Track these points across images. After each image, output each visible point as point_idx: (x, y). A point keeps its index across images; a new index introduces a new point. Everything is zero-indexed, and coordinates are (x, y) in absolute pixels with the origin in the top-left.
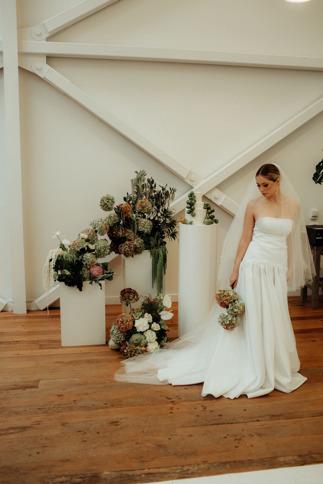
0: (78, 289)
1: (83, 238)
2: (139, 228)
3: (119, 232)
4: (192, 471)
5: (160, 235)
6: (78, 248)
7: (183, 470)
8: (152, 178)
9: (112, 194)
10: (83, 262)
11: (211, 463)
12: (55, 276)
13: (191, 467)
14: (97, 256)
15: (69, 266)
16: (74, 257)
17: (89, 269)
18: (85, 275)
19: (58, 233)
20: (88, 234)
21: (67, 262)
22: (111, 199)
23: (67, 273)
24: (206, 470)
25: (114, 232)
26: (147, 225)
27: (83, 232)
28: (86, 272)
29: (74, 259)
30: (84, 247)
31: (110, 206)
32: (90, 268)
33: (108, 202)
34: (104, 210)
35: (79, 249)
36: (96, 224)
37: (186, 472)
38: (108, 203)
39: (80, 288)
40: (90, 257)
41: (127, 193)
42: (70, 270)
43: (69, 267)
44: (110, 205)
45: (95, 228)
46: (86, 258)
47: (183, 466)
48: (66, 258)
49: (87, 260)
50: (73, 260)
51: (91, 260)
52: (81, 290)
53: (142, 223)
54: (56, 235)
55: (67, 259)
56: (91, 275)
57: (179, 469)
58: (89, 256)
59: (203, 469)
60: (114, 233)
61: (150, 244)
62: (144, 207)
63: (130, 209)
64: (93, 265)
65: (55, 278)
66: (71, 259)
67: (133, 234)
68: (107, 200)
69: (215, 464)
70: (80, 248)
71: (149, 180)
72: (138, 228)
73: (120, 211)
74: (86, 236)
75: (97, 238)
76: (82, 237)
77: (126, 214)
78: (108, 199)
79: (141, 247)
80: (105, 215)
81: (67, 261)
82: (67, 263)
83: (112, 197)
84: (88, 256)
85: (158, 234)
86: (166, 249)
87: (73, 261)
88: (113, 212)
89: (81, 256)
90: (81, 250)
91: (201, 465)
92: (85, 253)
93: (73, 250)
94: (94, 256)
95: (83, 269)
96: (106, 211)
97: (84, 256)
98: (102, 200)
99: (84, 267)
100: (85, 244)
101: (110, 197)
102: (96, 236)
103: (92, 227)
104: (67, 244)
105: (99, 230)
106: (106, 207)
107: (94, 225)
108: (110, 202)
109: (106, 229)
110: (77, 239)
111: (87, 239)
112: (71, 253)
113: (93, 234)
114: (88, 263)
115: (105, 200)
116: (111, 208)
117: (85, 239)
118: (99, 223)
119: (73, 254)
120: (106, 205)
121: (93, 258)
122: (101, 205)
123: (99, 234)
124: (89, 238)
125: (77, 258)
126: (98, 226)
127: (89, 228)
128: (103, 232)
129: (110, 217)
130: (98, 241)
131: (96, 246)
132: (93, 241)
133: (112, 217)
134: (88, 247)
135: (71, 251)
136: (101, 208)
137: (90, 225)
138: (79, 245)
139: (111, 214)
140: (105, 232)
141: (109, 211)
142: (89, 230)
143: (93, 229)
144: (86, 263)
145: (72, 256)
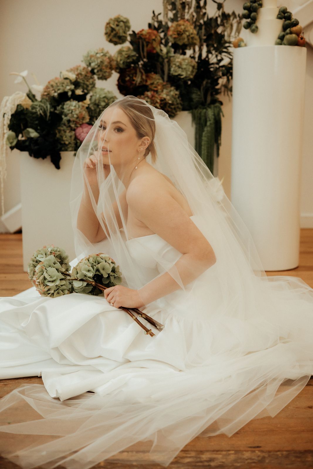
0: (53, 166)
1: (66, 79)
2: (172, 69)
3: (136, 77)
4: (223, 462)
5: (209, 85)
6: (55, 92)
7: (199, 460)
9: (125, 15)
10: (63, 117)
11: (269, 452)
12: (11, 141)
13: (220, 454)
14: (93, 115)
15: (37, 122)
16: (47, 107)
17: (74, 130)
18: (64, 138)
19: (25, 74)
20: (76, 73)
21: (34, 116)
22: (125, 20)
23: (33, 134)
24: (254, 462)
25: (126, 77)
26: (186, 65)
27: (71, 70)
28: (68, 134)
29: (47, 110)
30: (66, 90)
31: (121, 33)
32: (76, 128)
33: (117, 25)
34: (111, 41)
35: (56, 94)
36: (91, 57)
37: (206, 464)
38: (117, 28)
39: (57, 163)
40: (75, 106)
41: (152, 11)
43: (36, 124)
44: (121, 31)
45: (90, 64)
46: (68, 109)
47: (202, 452)
48: (32, 109)
49: (70, 112)
50: (45, 112)
51: (77, 112)
52: (58, 167)
53: (177, 60)
54: (21, 76)
55: (34, 111)
56: (78, 141)
57: (190, 457)
59: (247, 460)
60: (128, 78)
61: (191, 100)
62: (182, 34)
63: (156, 37)
64: (81, 123)
65: (11, 143)
66: (41, 109)
67: (161, 81)
68: (116, 23)
69: (278, 453)
70: (59, 92)
72: (169, 70)
73: (139, 39)
74: (73, 76)
75: (93, 82)
76: (65, 77)
77: (150, 46)
78: (118, 21)
79: (175, 103)
80: (113, 50)
81: (33, 113)
82: (33, 118)
83: (125, 18)
84: (72, 105)
85: (207, 83)
86: (220, 110)
87: (46, 114)
88: (127, 45)
89: (60, 107)
90: (60, 95)
91: (244, 452)
92: (66, 101)
93: (47, 95)
94: (83, 106)
95: (62, 128)
96: (116, 43)
97: (65, 107)
98: (108, 24)
99: (65, 125)
100: (68, 88)
101: (122, 19)
102: (92, 78)
103: (85, 63)
104: (38, 90)
105: (96, 67)
106: (115, 35)
107: (89, 58)
108: (121, 27)
109: (111, 68)
110: (56, 78)
111: (73, 81)
112: (43, 101)
113: (86, 76)
114: (71, 119)
115: (112, 22)
116: (124, 36)
117: (71, 81)
118: (98, 55)
119: (45, 103)
120: (114, 32)
121: (81, 109)
122: (106, 34)
123: (97, 75)
124: (79, 80)
125: (52, 110)
126: (96, 60)
127: (80, 66)
128: (105, 72)
129: (120, 52)
130: (96, 88)
131: (91, 96)
132: (85, 86)
133: (123, 51)
134: (73, 91)
135: (42, 98)
136: (107, 40)
137: (82, 61)
138: (58, 86)
139: (123, 47)
140: (109, 72)
141: (120, 44)
142: (79, 68)
143: (88, 67)
144: (68, 118)
145: (43, 105)
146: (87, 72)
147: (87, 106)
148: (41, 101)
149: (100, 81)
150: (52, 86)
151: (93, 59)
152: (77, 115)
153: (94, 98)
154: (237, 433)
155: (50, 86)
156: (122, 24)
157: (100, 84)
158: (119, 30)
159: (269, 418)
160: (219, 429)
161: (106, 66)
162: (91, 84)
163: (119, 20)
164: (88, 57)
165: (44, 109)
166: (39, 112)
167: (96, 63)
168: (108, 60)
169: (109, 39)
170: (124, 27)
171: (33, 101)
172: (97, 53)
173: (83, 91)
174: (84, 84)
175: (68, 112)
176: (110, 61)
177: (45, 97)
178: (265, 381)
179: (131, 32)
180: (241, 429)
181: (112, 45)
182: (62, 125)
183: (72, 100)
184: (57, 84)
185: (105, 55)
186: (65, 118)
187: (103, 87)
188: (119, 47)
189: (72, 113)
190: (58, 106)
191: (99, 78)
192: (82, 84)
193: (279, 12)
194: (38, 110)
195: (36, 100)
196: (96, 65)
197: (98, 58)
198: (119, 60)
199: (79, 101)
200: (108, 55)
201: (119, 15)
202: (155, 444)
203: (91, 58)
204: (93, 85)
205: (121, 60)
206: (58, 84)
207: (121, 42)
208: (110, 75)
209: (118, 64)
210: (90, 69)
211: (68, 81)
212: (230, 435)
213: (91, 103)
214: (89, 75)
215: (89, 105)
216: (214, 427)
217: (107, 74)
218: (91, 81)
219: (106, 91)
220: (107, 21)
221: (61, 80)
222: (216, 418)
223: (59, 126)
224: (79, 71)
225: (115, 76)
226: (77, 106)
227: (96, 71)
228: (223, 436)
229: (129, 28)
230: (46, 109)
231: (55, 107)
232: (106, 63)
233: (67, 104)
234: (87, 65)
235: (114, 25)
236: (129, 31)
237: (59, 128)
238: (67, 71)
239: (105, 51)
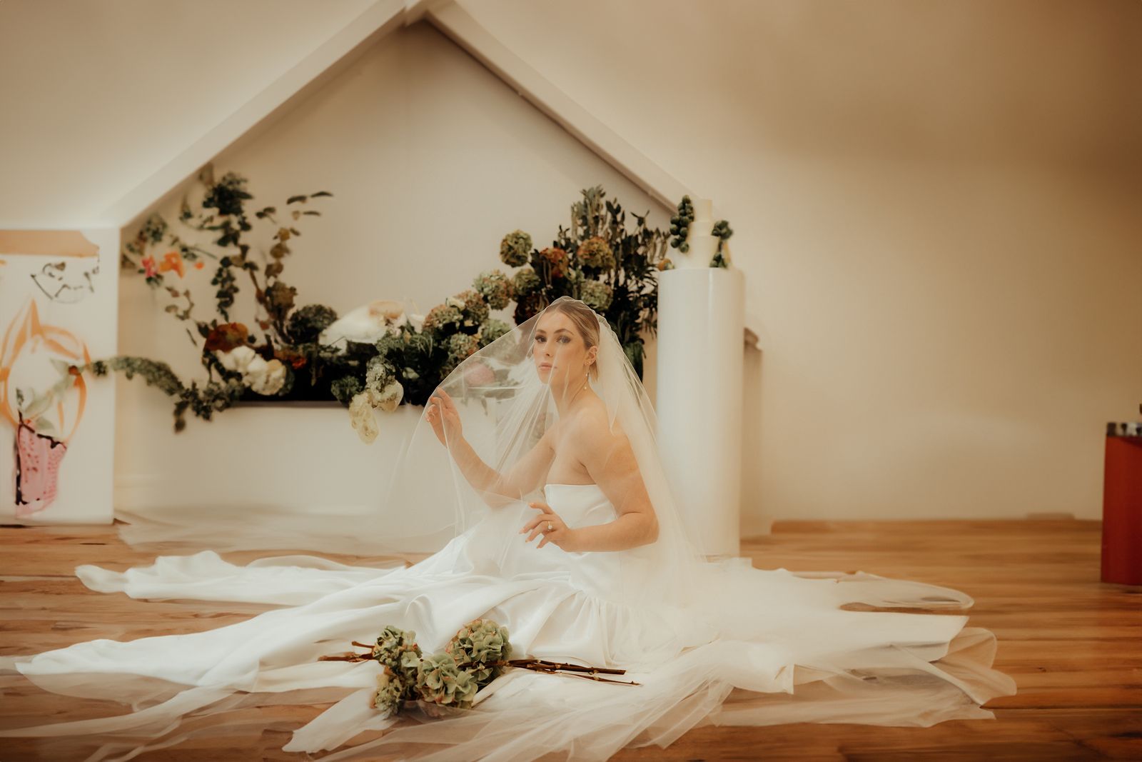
1: (453, 306)
3: (538, 306)
5: (628, 318)
6: (440, 322)
8: (615, 200)
9: (525, 230)
10: (449, 353)
15: (416, 360)
16: (429, 341)
20: (466, 300)
21: (414, 351)
22: (525, 237)
23: (412, 374)
25: (526, 307)
26: (600, 293)
27: (459, 297)
29: (430, 345)
30: (453, 320)
31: (521, 253)
33: (516, 243)
34: (507, 262)
35: (441, 325)
36: (485, 280)
38: (516, 246)
40: (464, 341)
41: (558, 226)
42: (418, 369)
43: (416, 362)
44: (520, 250)
45: (483, 289)
46: (455, 343)
48: (411, 343)
49: (458, 347)
50: (427, 347)
51: (467, 348)
53: (588, 286)
55: (414, 345)
58: (463, 339)
60: (528, 308)
62: (596, 254)
63: (563, 258)
66: (422, 344)
68: (515, 240)
70: (444, 322)
71: (609, 205)
73: (542, 259)
74: (461, 304)
75: (485, 312)
76: (452, 304)
77: (555, 268)
78: (516, 238)
80: (510, 273)
81: (412, 349)
82: (413, 354)
83: (526, 234)
84: (459, 339)
85: (625, 315)
86: (641, 350)
87: (427, 350)
88: (527, 267)
89: (445, 342)
90: (446, 326)
92: (453, 334)
93: (429, 326)
94: (474, 341)
95: (447, 368)
96: (514, 265)
97: (451, 341)
98: (505, 241)
99: (451, 364)
100: (456, 317)
101: (522, 235)
102: (484, 307)
103: (477, 288)
104: (419, 320)
105: (490, 292)
106: (513, 255)
107: (481, 282)
108: (521, 244)
109: (508, 295)
110: (441, 306)
111: (462, 310)
112: (425, 333)
113: (477, 303)
114: (459, 357)
115: (510, 239)
116: (524, 256)
117: (459, 309)
118: (493, 279)
119: (426, 336)
120: (512, 251)
121: (472, 344)
122: (502, 253)
123: (490, 303)
124: (468, 309)
125: (436, 345)
126: (490, 284)
127: (470, 291)
128: (501, 300)
129: (519, 276)
130: (489, 319)
131: (483, 330)
132: (476, 317)
133: (523, 274)
134: (462, 322)
135: (424, 331)
136: (503, 261)
137: (473, 286)
138: (443, 315)
139: (522, 270)
140: (506, 300)
141: (519, 265)
142: (469, 294)
143: (480, 294)
144: (455, 355)
145: (424, 338)
146: (479, 300)
147: (478, 341)
148: (422, 334)
149: (495, 311)
150: (436, 315)
151: (486, 283)
152: (466, 351)
153: (486, 332)
154: (673, 744)
155: (433, 315)
156: (521, 241)
157: (494, 314)
158: (518, 248)
159: (713, 727)
160: (650, 740)
161: (503, 292)
162: (483, 314)
163: (518, 236)
164: (480, 280)
165: (426, 344)
166: (420, 347)
167: (491, 287)
168: (504, 285)
169: (505, 260)
170: (524, 245)
171: (411, 334)
172: (491, 276)
173: (473, 323)
174: (475, 313)
175: (455, 348)
176: (507, 287)
177: (427, 328)
178: (705, 683)
179: (533, 251)
180: (678, 740)
181: (509, 267)
182: (448, 364)
183: (460, 333)
184: (442, 312)
185: (501, 279)
186: (451, 356)
187: (498, 319)
188: (517, 269)
189: (460, 348)
190: (443, 340)
191: (492, 308)
192: (472, 314)
193: (715, 227)
194: (418, 344)
195: (416, 333)
196: (491, 290)
197: (492, 282)
198: (517, 285)
199: (469, 335)
200: (505, 279)
201: (518, 230)
202: (571, 755)
203: (483, 282)
204: (486, 315)
205: (520, 285)
206: (444, 313)
207: (520, 263)
208: (506, 304)
209: (516, 290)
210: (482, 295)
211: (456, 309)
212: (665, 747)
213: (483, 338)
214: (482, 302)
215: (480, 340)
216: (644, 736)
217: (503, 302)
218: (484, 309)
219: (501, 323)
220: (504, 237)
221: (447, 308)
222: (646, 726)
223: (444, 366)
224: (469, 298)
225: (513, 305)
226: (467, 341)
227: (489, 298)
228: (655, 747)
229: (530, 246)
230: (428, 344)
231: (439, 342)
232: (502, 288)
233: (454, 338)
234: (479, 291)
235: (511, 241)
236: (530, 249)
237: (444, 368)
238: (455, 297)
239: (501, 273)
